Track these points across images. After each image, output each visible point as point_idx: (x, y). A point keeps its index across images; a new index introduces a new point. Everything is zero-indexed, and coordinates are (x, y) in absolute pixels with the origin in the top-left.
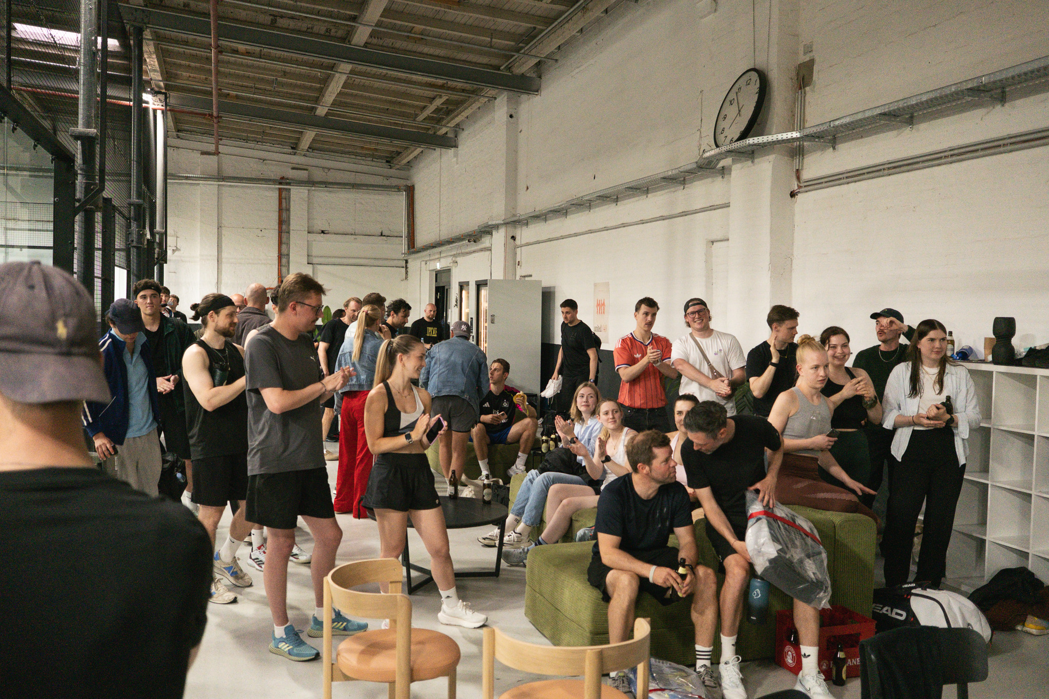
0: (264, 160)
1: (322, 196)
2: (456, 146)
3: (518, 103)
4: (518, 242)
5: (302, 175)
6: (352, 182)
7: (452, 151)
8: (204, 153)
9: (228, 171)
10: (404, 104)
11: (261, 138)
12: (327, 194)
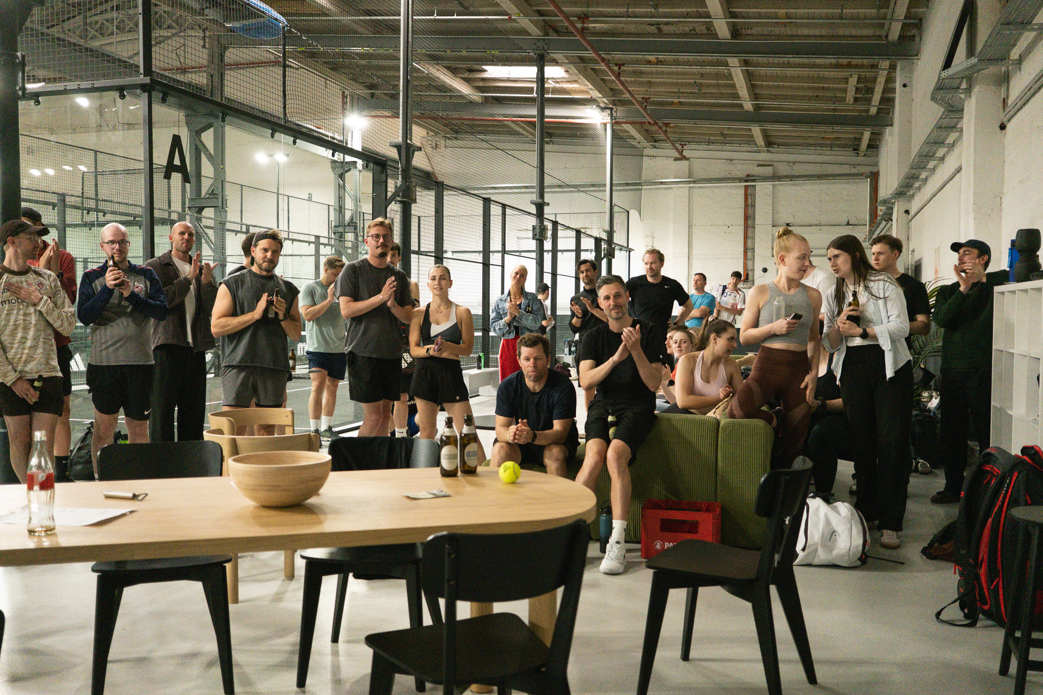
0: (731, 160)
1: (787, 190)
2: (892, 125)
3: (912, 71)
4: (910, 216)
5: (768, 171)
6: (817, 173)
7: (887, 130)
8: (673, 159)
9: (699, 173)
12: (792, 187)
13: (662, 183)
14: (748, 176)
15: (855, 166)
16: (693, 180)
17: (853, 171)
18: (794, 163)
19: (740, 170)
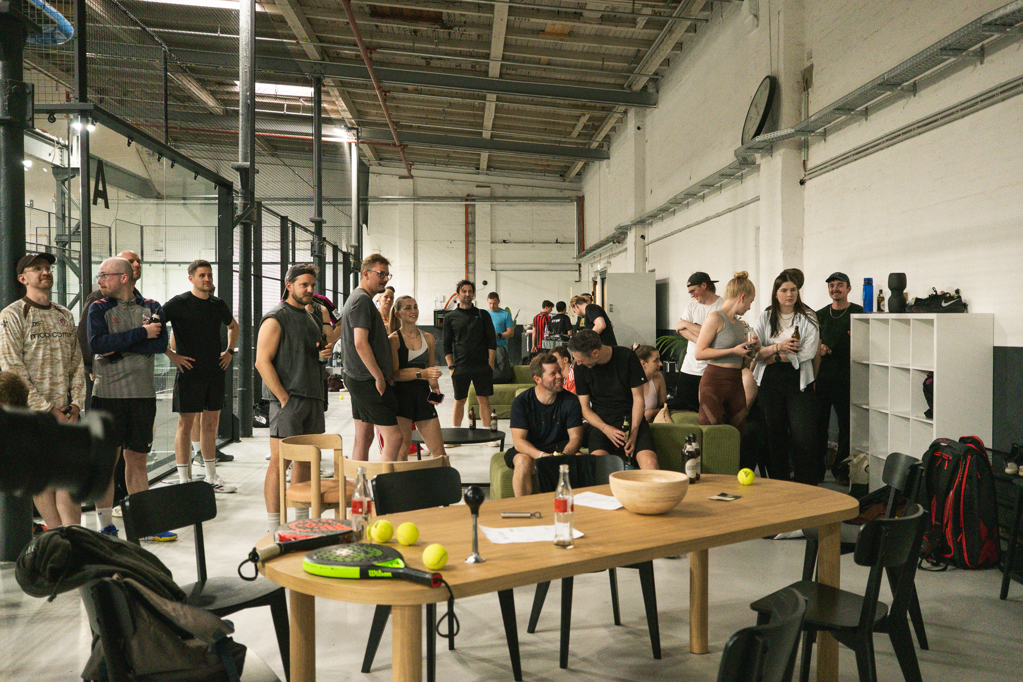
0: (452, 180)
1: (503, 210)
2: (608, 158)
3: (644, 116)
4: (646, 241)
5: (486, 191)
6: (529, 195)
7: (605, 162)
8: (401, 177)
9: (423, 191)
10: (558, 124)
11: (448, 161)
12: (508, 208)
13: (388, 199)
14: (468, 195)
15: (562, 190)
16: (417, 197)
17: (561, 195)
18: (509, 185)
19: (462, 190)
